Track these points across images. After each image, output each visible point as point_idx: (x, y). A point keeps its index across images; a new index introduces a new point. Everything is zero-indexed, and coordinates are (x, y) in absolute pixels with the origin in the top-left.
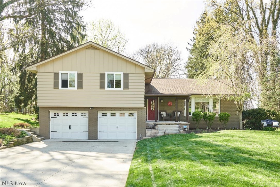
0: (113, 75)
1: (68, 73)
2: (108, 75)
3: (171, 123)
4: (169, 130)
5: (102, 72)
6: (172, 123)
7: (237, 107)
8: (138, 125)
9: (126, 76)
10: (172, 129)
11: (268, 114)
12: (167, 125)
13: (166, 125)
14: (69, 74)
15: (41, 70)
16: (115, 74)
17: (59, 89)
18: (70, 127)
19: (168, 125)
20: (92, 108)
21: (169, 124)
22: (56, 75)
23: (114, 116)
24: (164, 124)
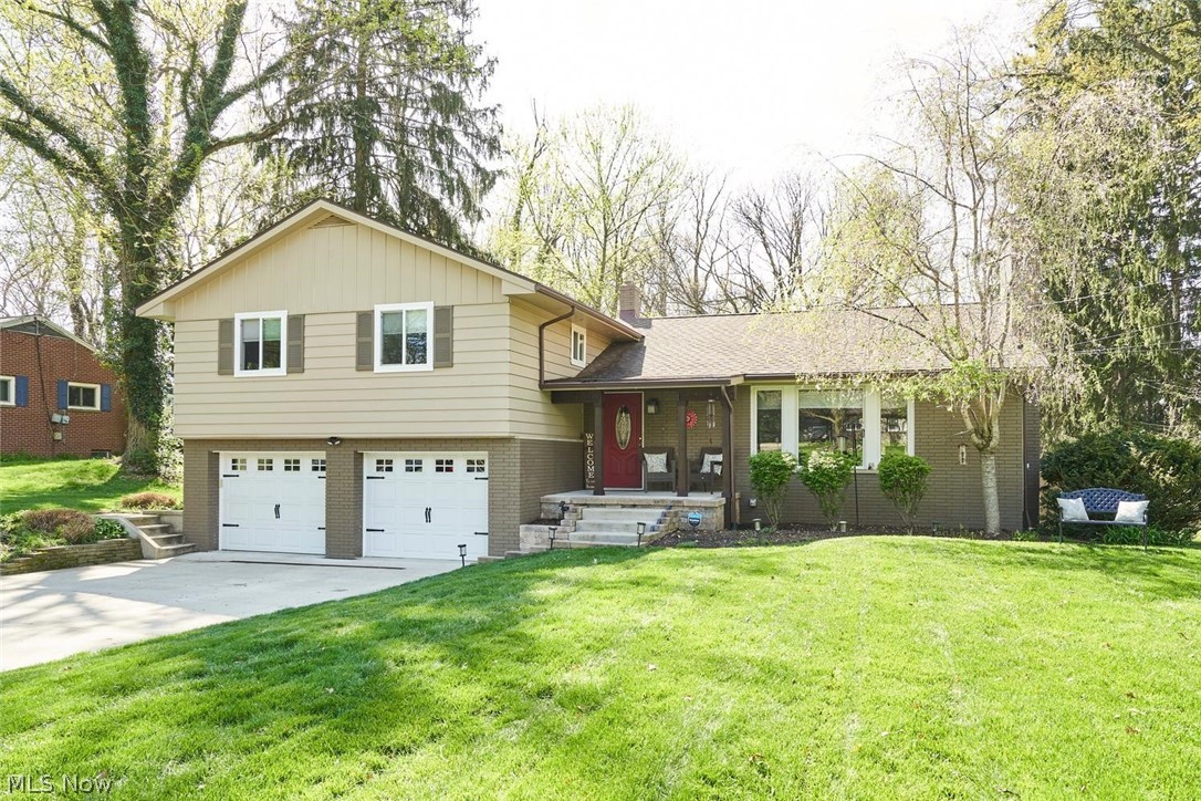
0: (399, 314)
1: (258, 320)
2: (384, 315)
3: (641, 501)
4: (618, 530)
5: (364, 308)
6: (644, 500)
7: (970, 426)
8: (493, 507)
9: (444, 316)
10: (627, 525)
11: (1144, 464)
12: (623, 506)
13: (619, 509)
14: (264, 320)
15: (183, 312)
16: (407, 311)
17: (233, 374)
18: (277, 507)
19: (630, 510)
20: (333, 439)
21: (634, 506)
22: (226, 326)
23: (417, 469)
24: (611, 505)
